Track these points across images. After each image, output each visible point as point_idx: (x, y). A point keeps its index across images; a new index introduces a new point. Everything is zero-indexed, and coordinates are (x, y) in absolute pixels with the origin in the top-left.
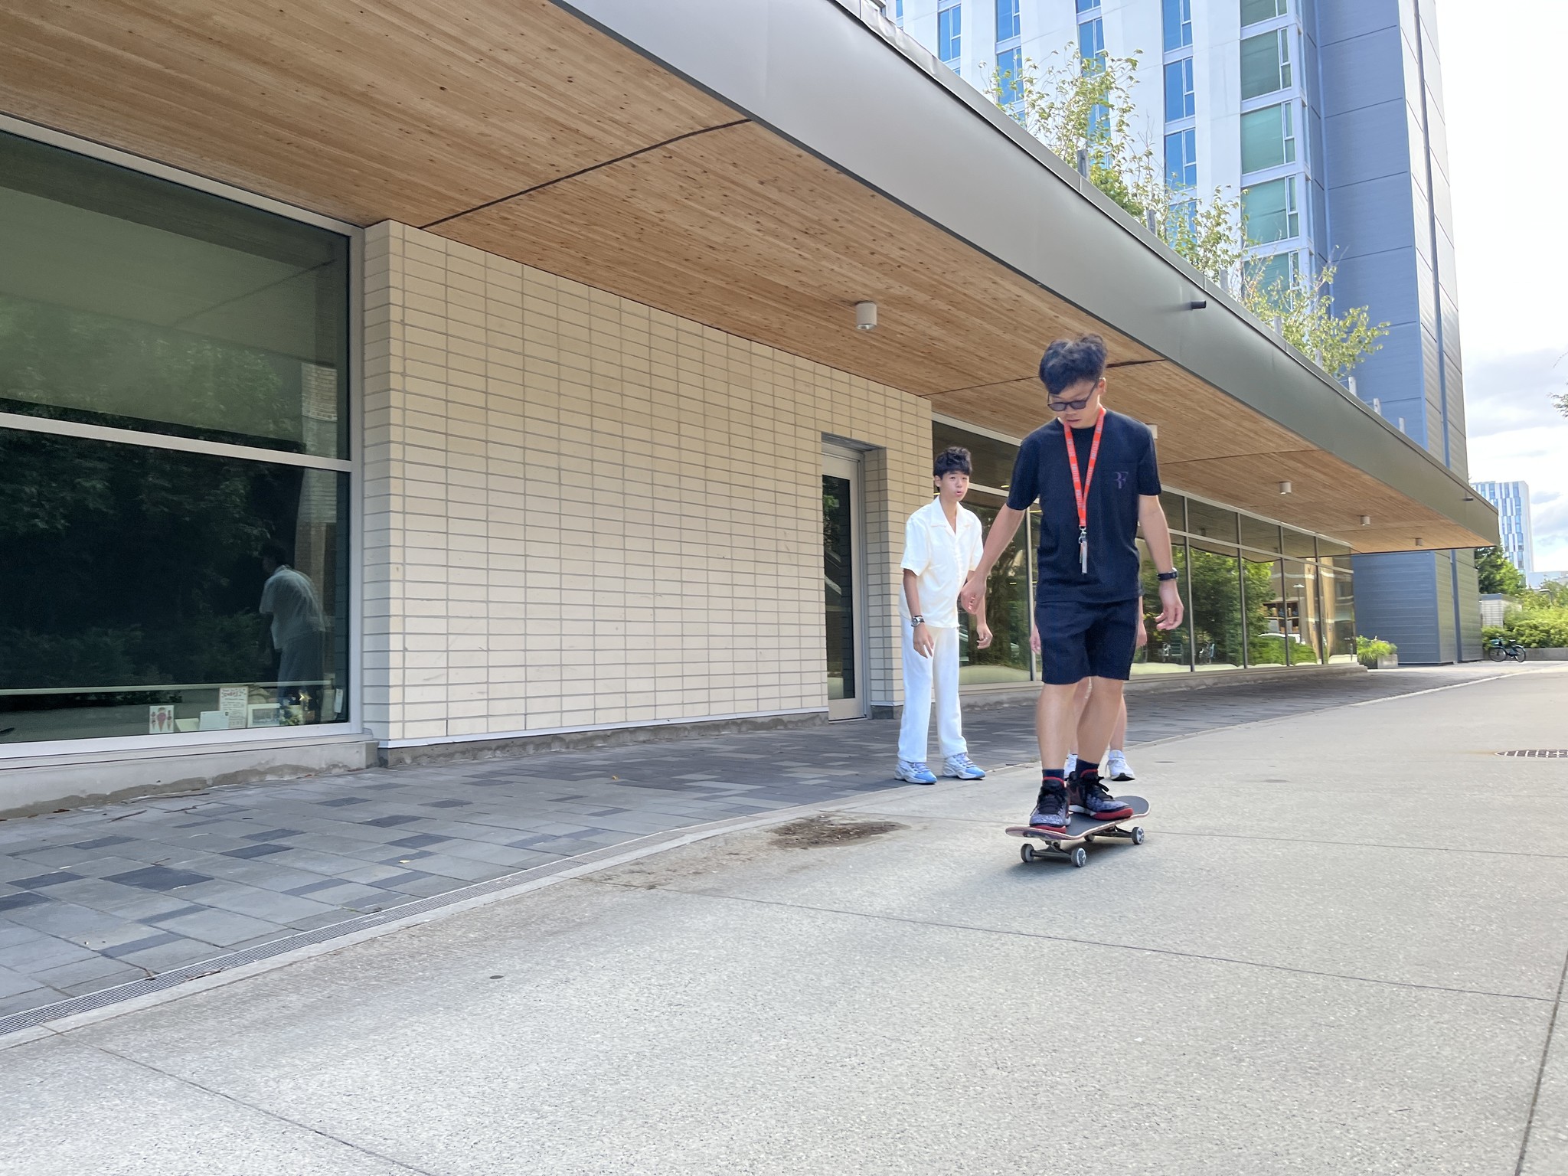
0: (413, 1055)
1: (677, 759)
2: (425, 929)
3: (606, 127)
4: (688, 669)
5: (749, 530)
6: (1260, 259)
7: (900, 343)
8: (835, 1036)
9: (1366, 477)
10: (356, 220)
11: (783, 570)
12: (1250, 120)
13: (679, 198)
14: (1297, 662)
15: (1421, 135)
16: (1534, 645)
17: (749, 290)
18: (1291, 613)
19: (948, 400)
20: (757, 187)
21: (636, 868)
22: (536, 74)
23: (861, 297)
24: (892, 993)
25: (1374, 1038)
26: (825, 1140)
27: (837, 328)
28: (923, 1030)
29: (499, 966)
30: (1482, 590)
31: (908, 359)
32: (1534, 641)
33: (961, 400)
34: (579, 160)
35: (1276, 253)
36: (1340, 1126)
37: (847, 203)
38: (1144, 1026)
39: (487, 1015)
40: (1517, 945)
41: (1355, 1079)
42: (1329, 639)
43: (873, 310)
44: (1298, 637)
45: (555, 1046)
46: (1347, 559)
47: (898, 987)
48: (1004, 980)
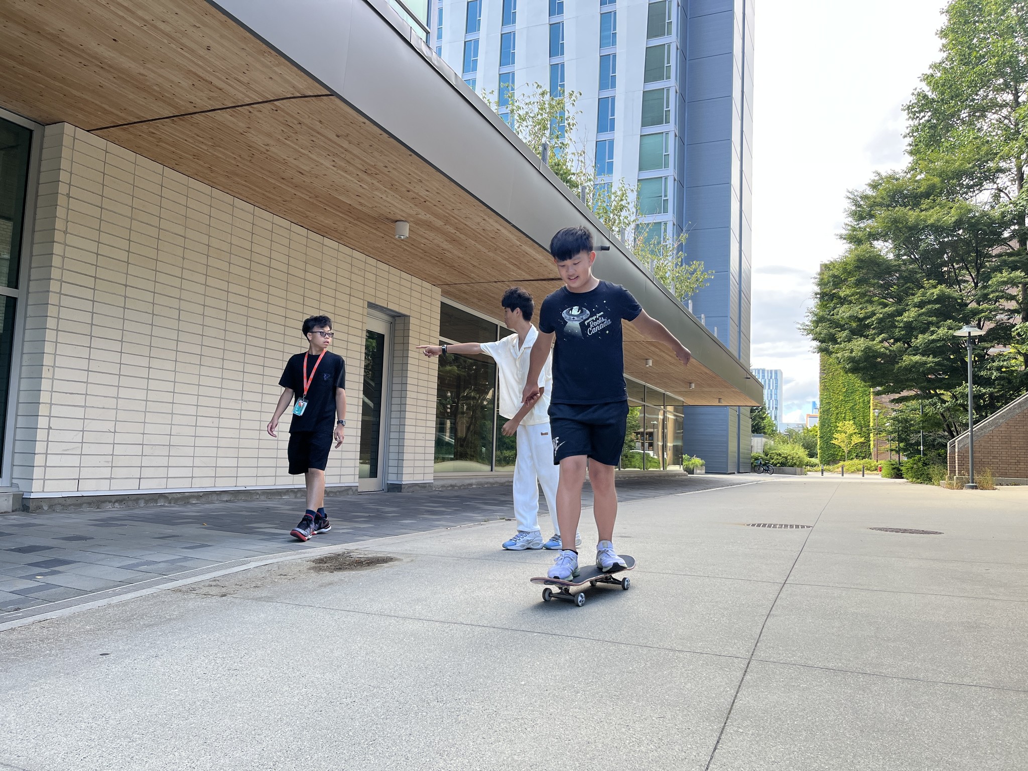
1: (250, 513)
2: (53, 623)
3: (232, 83)
4: (262, 453)
6: (645, 224)
7: (422, 250)
8: (339, 686)
10: (40, 119)
12: (646, 139)
13: (281, 138)
14: (650, 467)
15: (739, 163)
16: (778, 465)
17: (326, 204)
18: (649, 439)
19: (451, 290)
20: (334, 137)
21: (214, 583)
22: (185, 41)
23: (399, 217)
24: (378, 660)
25: (651, 679)
26: (324, 748)
27: (383, 235)
28: (395, 681)
29: (107, 647)
30: (753, 432)
31: (427, 261)
32: (779, 463)
33: (460, 290)
34: (211, 102)
35: (654, 221)
36: (625, 727)
37: (394, 157)
38: (527, 675)
39: (97, 678)
40: (735, 629)
41: (638, 701)
42: (669, 455)
43: (406, 227)
44: (651, 453)
45: (144, 697)
46: (681, 408)
47: (382, 656)
48: (448, 651)
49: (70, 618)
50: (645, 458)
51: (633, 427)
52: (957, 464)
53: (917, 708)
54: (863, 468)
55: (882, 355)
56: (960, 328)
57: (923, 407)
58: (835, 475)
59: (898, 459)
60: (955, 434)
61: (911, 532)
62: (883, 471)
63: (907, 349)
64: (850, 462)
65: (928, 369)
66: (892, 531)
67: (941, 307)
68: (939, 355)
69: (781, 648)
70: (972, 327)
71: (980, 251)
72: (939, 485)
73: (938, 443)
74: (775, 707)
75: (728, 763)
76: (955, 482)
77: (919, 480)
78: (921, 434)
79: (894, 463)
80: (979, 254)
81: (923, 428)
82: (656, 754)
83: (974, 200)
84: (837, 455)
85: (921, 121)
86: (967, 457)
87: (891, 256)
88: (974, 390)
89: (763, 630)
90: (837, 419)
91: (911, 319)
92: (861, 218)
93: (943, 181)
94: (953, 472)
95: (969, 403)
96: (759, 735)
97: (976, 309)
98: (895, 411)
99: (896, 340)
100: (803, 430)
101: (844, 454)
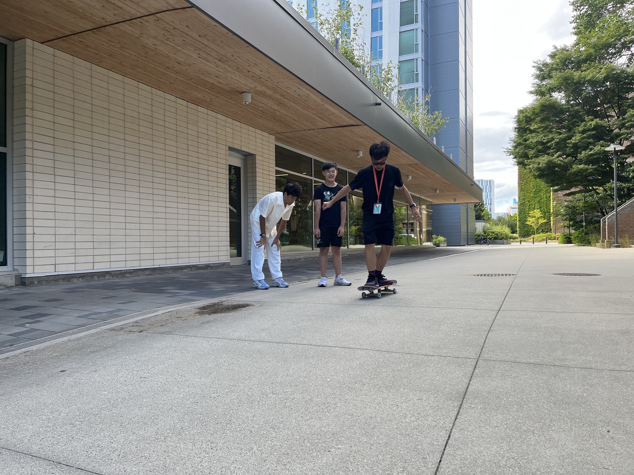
0: (18, 405)
1: (162, 281)
2: (32, 352)
4: (168, 244)
5: (196, 186)
6: (404, 90)
7: (261, 111)
8: (209, 386)
9: (438, 175)
10: (10, 37)
11: (211, 203)
12: (403, 34)
13: (163, 39)
14: (412, 244)
15: (464, 46)
16: (493, 239)
17: (197, 84)
18: (411, 227)
19: (282, 137)
20: (197, 37)
21: (136, 324)
23: (244, 90)
24: (236, 368)
25: (413, 374)
26: (198, 426)
27: (235, 102)
28: (246, 381)
29: (65, 366)
30: (476, 219)
31: (265, 118)
32: (493, 238)
33: (287, 137)
34: (116, 17)
35: (410, 88)
36: (396, 406)
37: (237, 49)
38: (331, 375)
39: (56, 387)
40: (468, 340)
41: (404, 389)
42: (423, 236)
43: (249, 96)
44: (413, 235)
45: (85, 398)
46: (430, 206)
47: (238, 366)
48: (281, 361)
49: (44, 349)
50: (409, 238)
51: (400, 220)
52: (607, 233)
53: (592, 387)
54: (547, 238)
55: (559, 166)
56: (609, 146)
57: (585, 197)
58: (529, 244)
59: (568, 232)
60: (605, 214)
61: (580, 275)
62: (559, 239)
63: (575, 161)
64: (538, 235)
65: (589, 173)
66: (568, 275)
67: (596, 133)
68: (596, 164)
69: (498, 351)
70: (616, 144)
71: (620, 96)
72: (595, 246)
73: (594, 221)
74: (495, 389)
75: (465, 428)
76: (605, 244)
77: (582, 244)
78: (584, 215)
79: (566, 234)
80: (621, 98)
81: (585, 211)
82: (416, 423)
83: (616, 63)
84: (530, 231)
85: (581, 12)
86: (613, 228)
87: (563, 102)
88: (618, 185)
89: (486, 340)
90: (529, 209)
91: (577, 141)
92: (543, 78)
93: (596, 51)
94: (604, 237)
95: (615, 193)
96: (485, 409)
97: (618, 133)
98: (567, 201)
99: (568, 156)
100: (508, 216)
101: (534, 230)
